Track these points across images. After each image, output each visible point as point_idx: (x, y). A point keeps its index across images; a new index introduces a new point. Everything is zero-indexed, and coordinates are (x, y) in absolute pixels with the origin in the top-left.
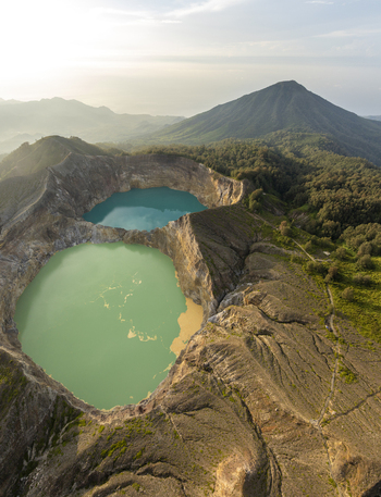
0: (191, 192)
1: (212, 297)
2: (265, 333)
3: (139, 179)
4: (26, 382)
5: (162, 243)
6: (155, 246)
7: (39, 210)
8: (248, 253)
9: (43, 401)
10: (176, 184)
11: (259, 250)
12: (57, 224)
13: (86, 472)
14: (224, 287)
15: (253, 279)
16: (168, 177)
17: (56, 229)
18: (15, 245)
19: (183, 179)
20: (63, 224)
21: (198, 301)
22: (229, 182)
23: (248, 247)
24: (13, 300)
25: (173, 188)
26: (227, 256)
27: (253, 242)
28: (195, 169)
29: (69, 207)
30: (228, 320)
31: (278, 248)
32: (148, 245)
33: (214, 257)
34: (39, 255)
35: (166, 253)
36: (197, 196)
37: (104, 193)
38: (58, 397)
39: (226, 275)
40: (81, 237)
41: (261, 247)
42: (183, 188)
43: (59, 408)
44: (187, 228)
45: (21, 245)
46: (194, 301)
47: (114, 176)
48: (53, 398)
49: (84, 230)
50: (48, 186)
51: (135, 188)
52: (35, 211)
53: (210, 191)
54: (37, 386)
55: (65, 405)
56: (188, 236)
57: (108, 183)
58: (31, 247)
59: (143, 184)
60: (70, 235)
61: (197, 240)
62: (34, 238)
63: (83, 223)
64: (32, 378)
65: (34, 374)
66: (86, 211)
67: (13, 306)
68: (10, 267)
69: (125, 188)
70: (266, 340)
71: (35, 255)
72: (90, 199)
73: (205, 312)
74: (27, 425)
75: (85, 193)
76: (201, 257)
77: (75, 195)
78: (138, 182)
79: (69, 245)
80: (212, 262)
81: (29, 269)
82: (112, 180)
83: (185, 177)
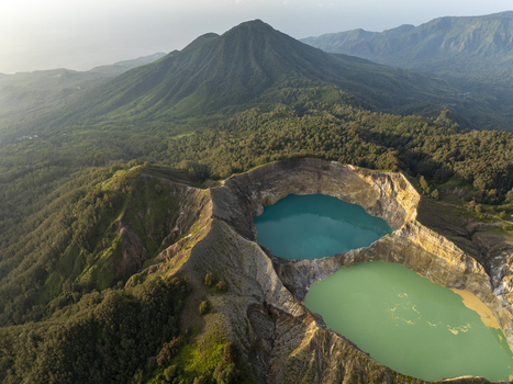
0: (324, 192)
3: (268, 194)
5: (384, 253)
6: (377, 259)
8: (470, 235)
10: (303, 189)
11: (476, 230)
16: (293, 183)
19: (311, 181)
20: (288, 271)
21: (462, 287)
22: (384, 176)
25: (301, 193)
28: (326, 168)
31: (486, 224)
32: (368, 260)
33: (467, 248)
35: (391, 260)
36: (335, 195)
40: (306, 277)
41: (475, 227)
42: (312, 191)
46: (458, 288)
47: (248, 201)
51: (267, 205)
53: (357, 189)
56: (432, 238)
69: (260, 211)
76: (459, 251)
78: (267, 199)
79: (305, 291)
80: (469, 252)
82: (249, 206)
83: (313, 178)
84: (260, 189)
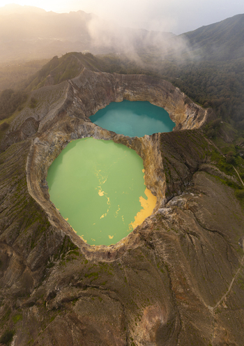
0: (166, 108)
1: (164, 197)
2: (194, 234)
3: (130, 93)
4: (49, 225)
5: (138, 147)
6: (133, 148)
7: (62, 113)
8: (197, 170)
9: (58, 236)
10: (155, 101)
11: (205, 170)
12: (73, 122)
13: (77, 281)
14: (174, 191)
15: (196, 191)
16: (151, 94)
17: (72, 125)
18: (47, 135)
19: (161, 98)
20: (77, 122)
21: (155, 194)
22: (196, 108)
23: (198, 165)
24: (46, 168)
25: (153, 103)
26: (181, 171)
27: (202, 163)
28: (171, 92)
29: (81, 112)
30: (171, 216)
31: (220, 172)
32: (128, 146)
33: (172, 170)
34: (62, 141)
35: (140, 155)
36: (169, 112)
37: (105, 102)
38: (66, 236)
39: (177, 184)
40: (87, 132)
41: (207, 168)
42: (160, 104)
43: (66, 242)
44: (157, 144)
45: (51, 135)
46: (152, 193)
47: (113, 90)
48: (64, 236)
49: (90, 128)
50: (68, 95)
51: (126, 99)
52: (59, 113)
53: (180, 112)
54: (55, 228)
55: (69, 241)
56: (156, 150)
57: (108, 94)
58: (57, 136)
59: (132, 98)
60: (80, 130)
61: (162, 156)
62: (58, 130)
63: (89, 124)
64: (53, 223)
65: (54, 221)
66: (92, 114)
67: (46, 172)
68: (44, 149)
69: (120, 99)
70: (193, 240)
71: (59, 141)
72: (95, 105)
73: (158, 202)
74: (50, 246)
75: (92, 101)
76: (162, 167)
77: (85, 102)
78: (128, 95)
79: (80, 137)
80: (169, 173)
81: (55, 151)
82: (111, 93)
83: (163, 96)
84: (126, 87)
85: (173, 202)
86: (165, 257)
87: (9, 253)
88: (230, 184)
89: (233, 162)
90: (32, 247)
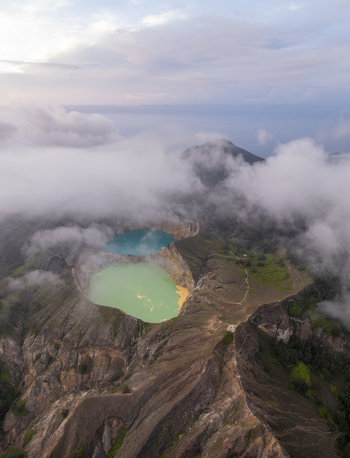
0: (164, 230)
2: (219, 287)
9: (133, 321)
11: (212, 257)
14: (198, 275)
15: (211, 270)
21: (185, 286)
23: (206, 256)
26: (197, 261)
27: (208, 254)
31: (221, 255)
33: (191, 262)
38: (138, 320)
39: (198, 270)
44: (174, 249)
46: (182, 286)
48: (136, 320)
49: (107, 257)
51: (126, 230)
56: (175, 253)
60: (100, 261)
61: (181, 255)
63: (106, 253)
69: (120, 231)
70: (220, 289)
73: (189, 289)
74: (129, 329)
76: (184, 262)
80: (190, 264)
85: (200, 281)
86: (209, 302)
87: (91, 355)
88: (230, 260)
89: (226, 248)
90: (116, 335)
